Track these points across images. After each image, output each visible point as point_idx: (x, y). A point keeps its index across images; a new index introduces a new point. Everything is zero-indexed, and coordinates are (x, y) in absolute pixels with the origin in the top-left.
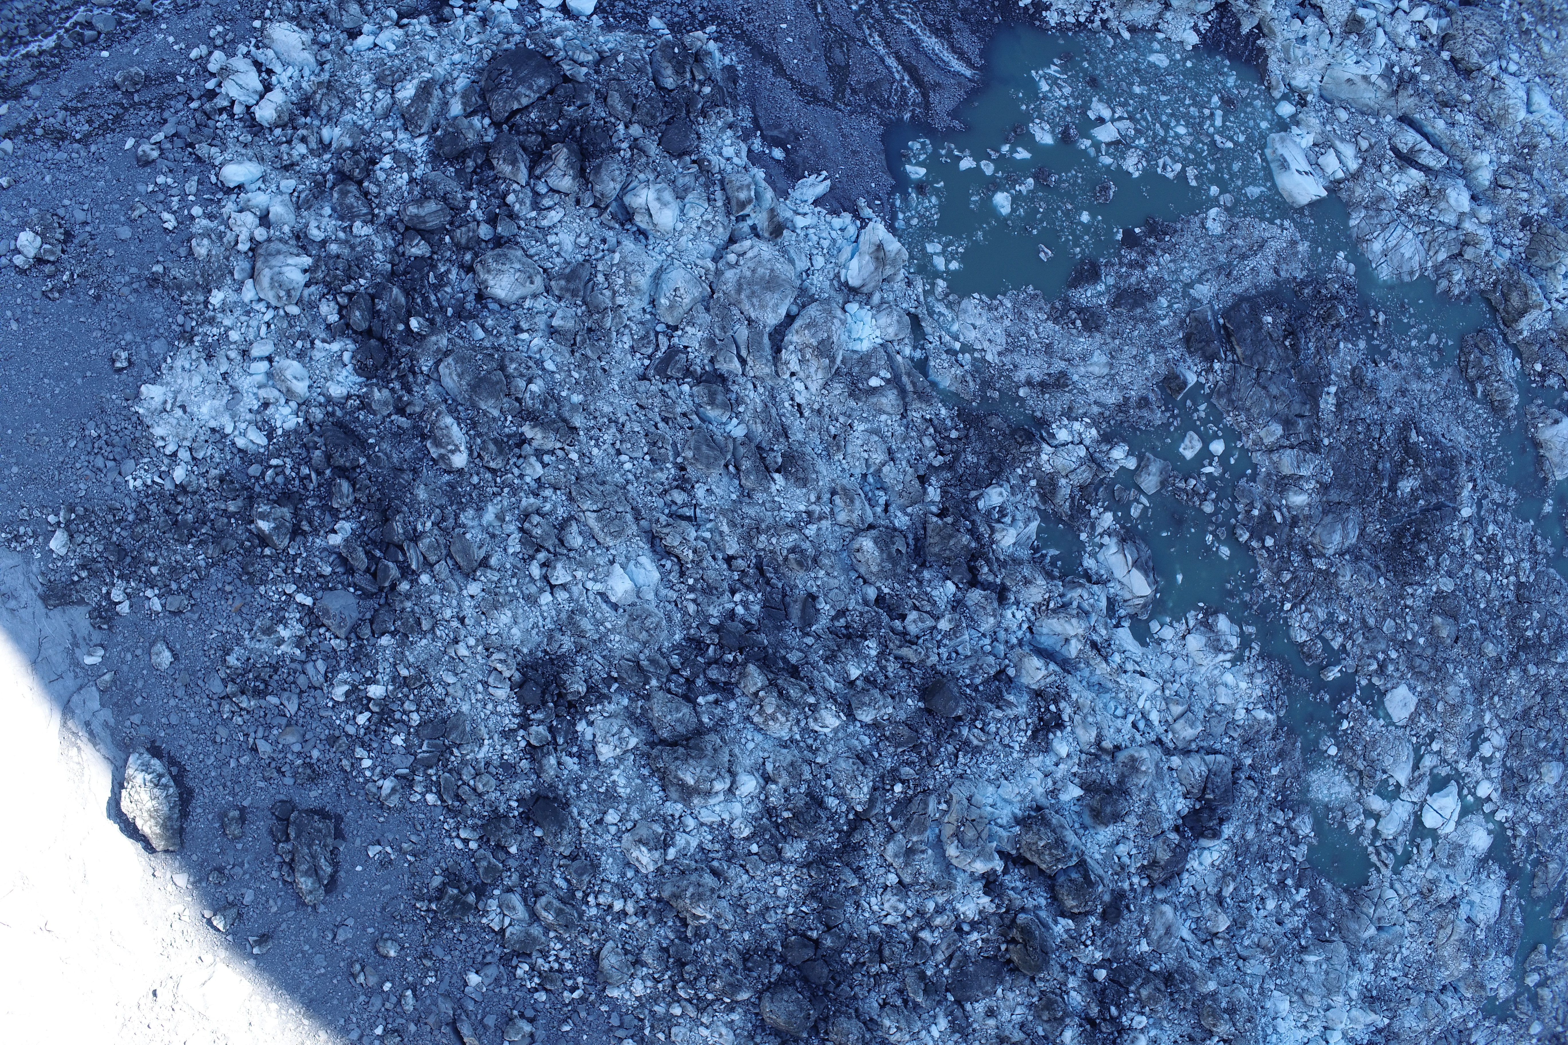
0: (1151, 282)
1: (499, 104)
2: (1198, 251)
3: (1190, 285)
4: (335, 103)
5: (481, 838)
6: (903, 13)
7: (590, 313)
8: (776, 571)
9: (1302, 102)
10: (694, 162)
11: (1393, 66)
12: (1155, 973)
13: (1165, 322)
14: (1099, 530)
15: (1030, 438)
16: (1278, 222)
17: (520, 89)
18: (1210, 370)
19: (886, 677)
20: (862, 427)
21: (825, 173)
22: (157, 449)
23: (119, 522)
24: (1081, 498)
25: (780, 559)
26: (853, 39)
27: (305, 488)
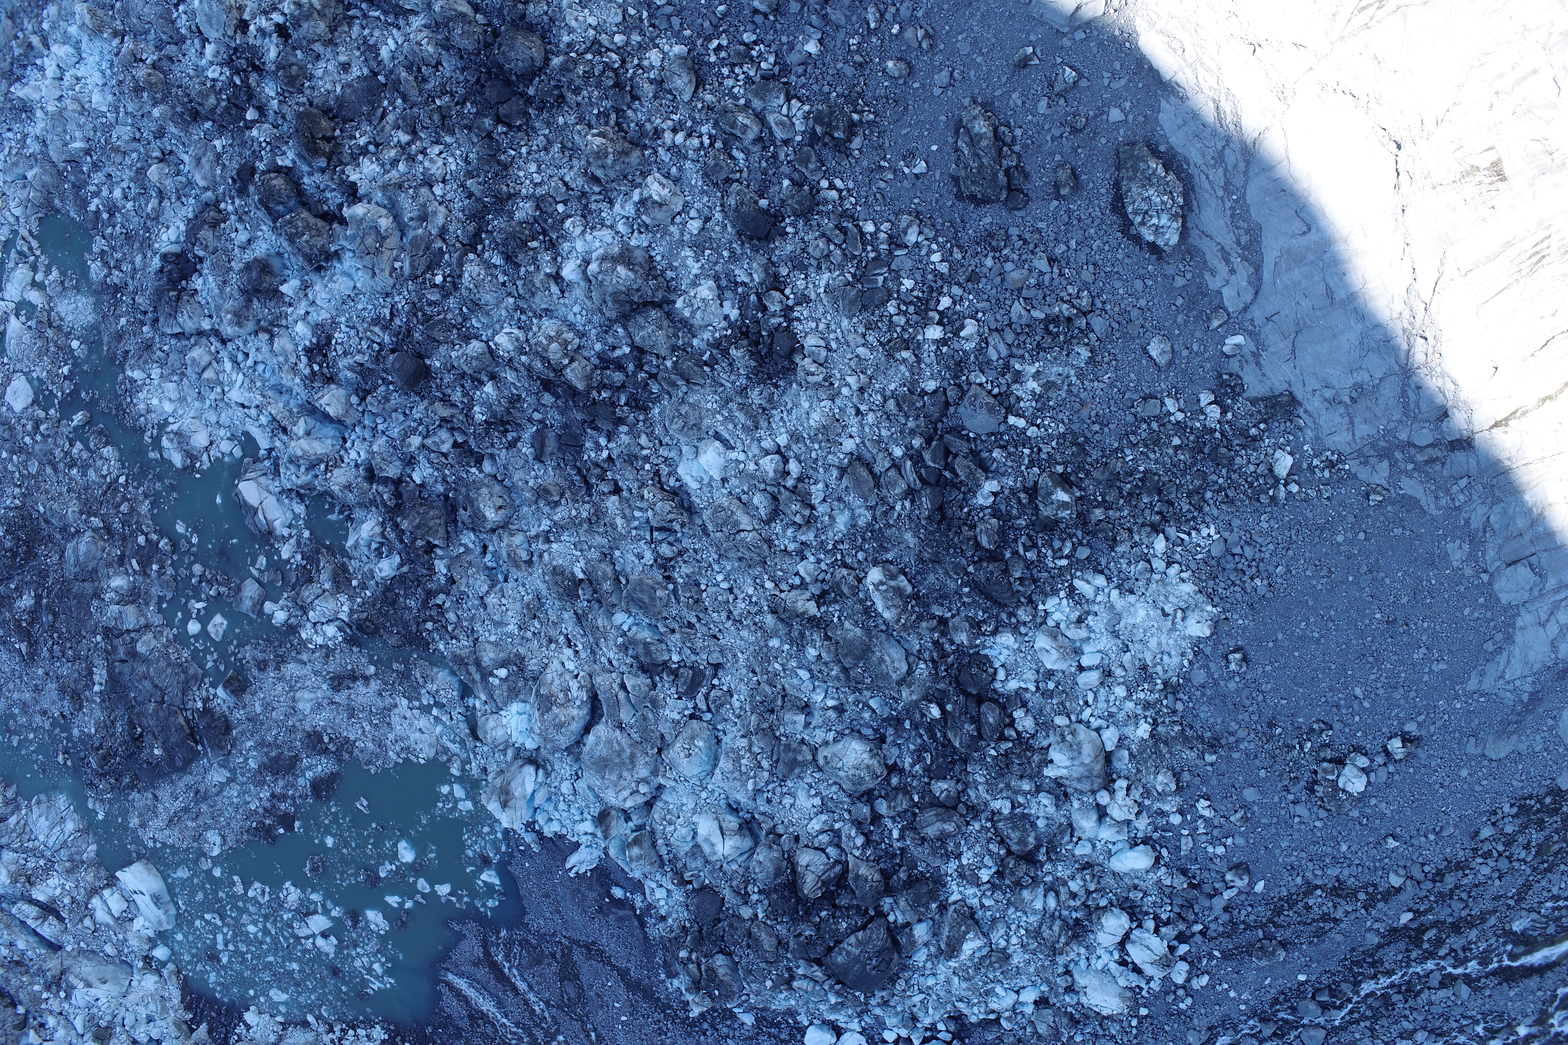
0: (265, 782)
2: (226, 815)
3: (230, 780)
4: (1046, 933)
5: (818, 192)
6: (515, 1033)
7: (771, 729)
8: (572, 482)
9: (147, 960)
10: (689, 883)
11: (66, 998)
12: (208, 119)
13: (249, 744)
14: (293, 541)
15: (360, 626)
16: (159, 845)
17: (857, 952)
18: (205, 701)
19: (463, 386)
20: (511, 628)
21: (572, 875)
22: (1188, 567)
23: (1221, 489)
24: (310, 572)
25: (568, 495)
26: (559, 1007)
27: (1030, 538)
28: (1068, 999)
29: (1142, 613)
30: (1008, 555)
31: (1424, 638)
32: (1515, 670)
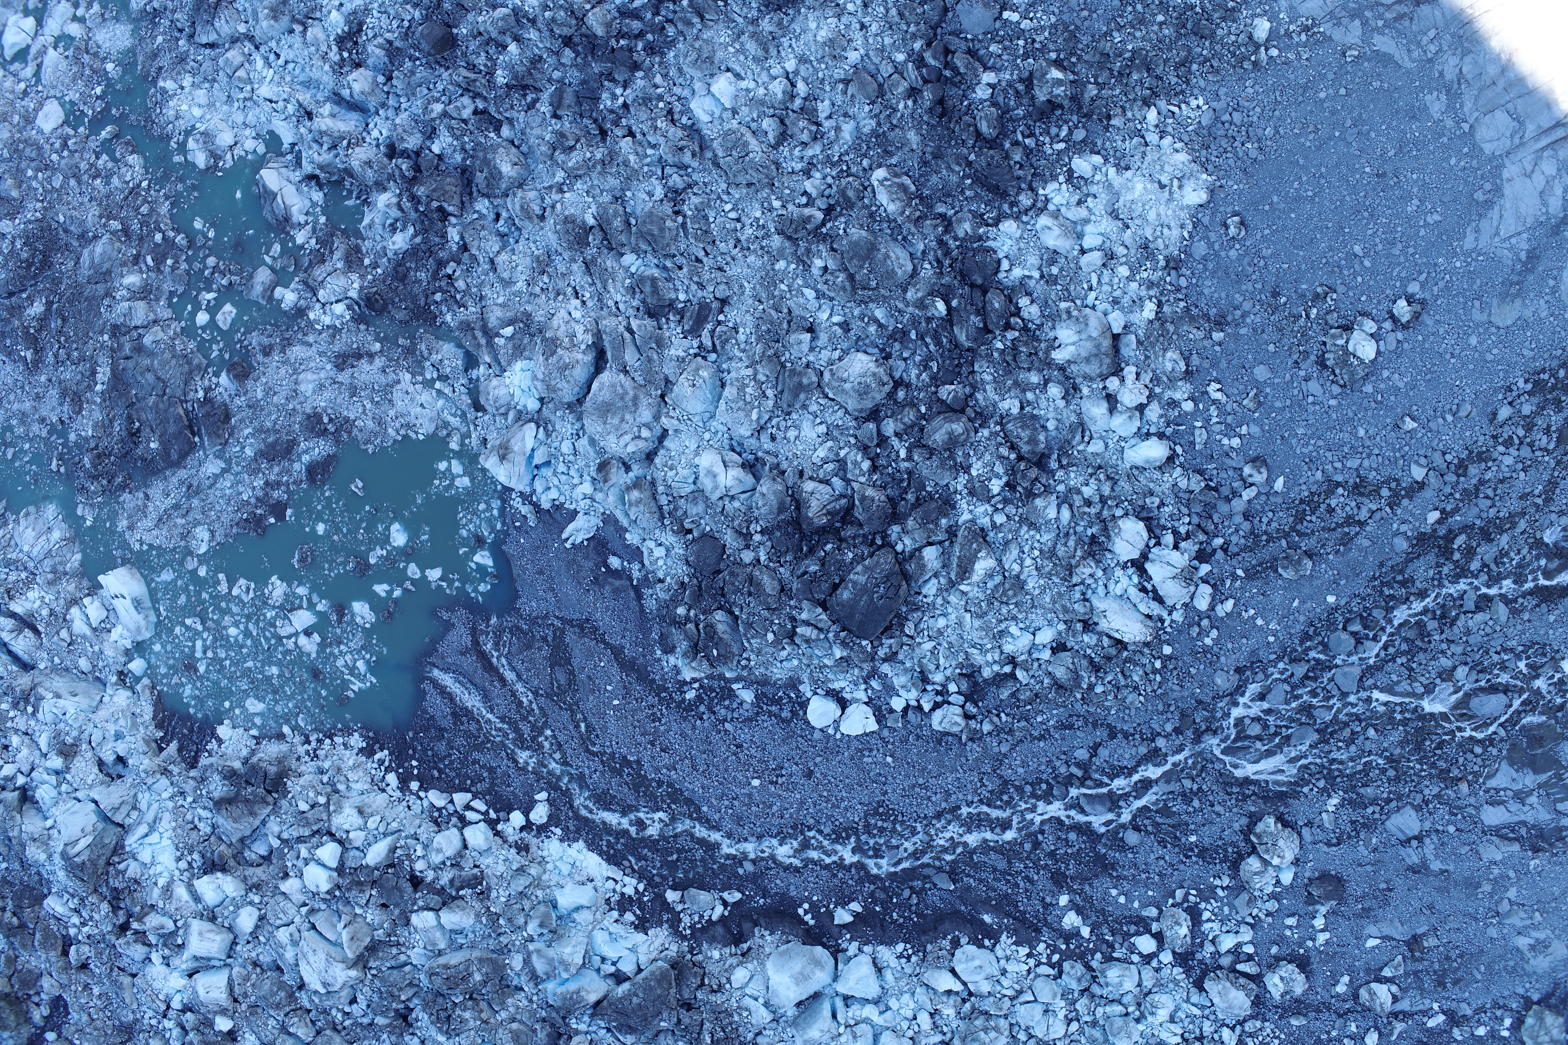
0: (260, 470)
1: (885, 561)
2: (218, 508)
3: (225, 471)
4: (1061, 551)
6: (500, 730)
7: (777, 355)
8: (587, 130)
9: (122, 675)
10: (690, 531)
11: (34, 714)
13: (247, 431)
14: (309, 227)
15: (370, 303)
16: (145, 547)
17: (865, 581)
18: (207, 390)
19: (487, 51)
20: (519, 284)
21: (568, 545)
22: (1181, 140)
23: (1207, 60)
24: (323, 255)
25: (583, 140)
26: (548, 696)
27: (1028, 127)
28: (1086, 638)
29: (1139, 187)
30: (1007, 145)
31: (1415, 190)
32: (1509, 226)
